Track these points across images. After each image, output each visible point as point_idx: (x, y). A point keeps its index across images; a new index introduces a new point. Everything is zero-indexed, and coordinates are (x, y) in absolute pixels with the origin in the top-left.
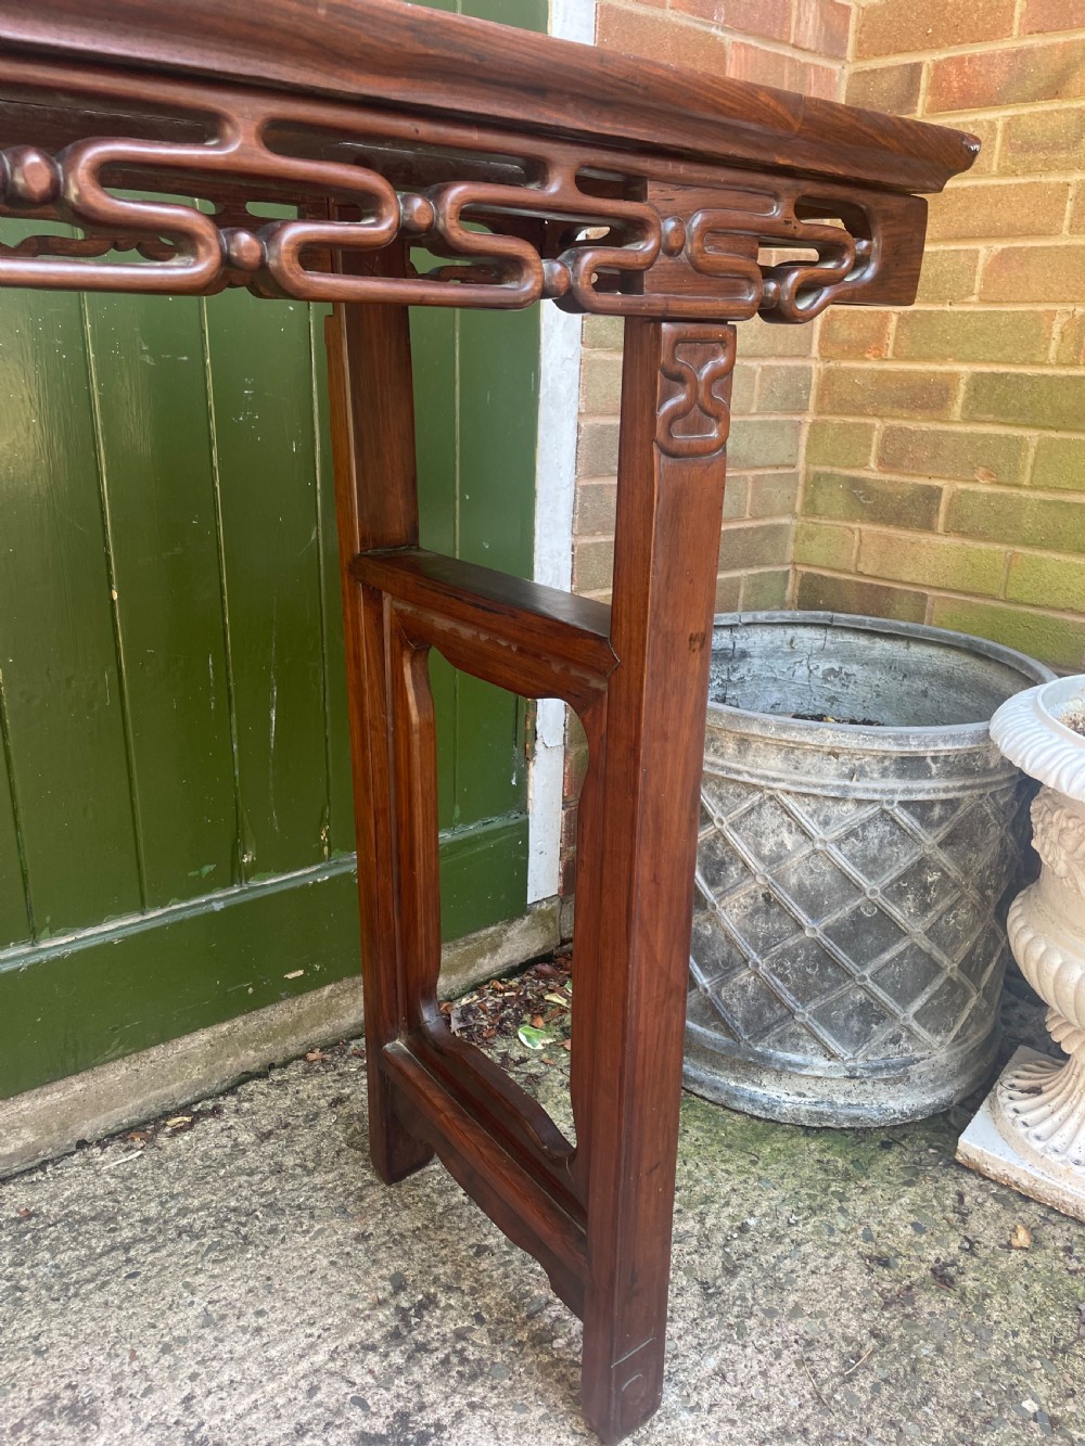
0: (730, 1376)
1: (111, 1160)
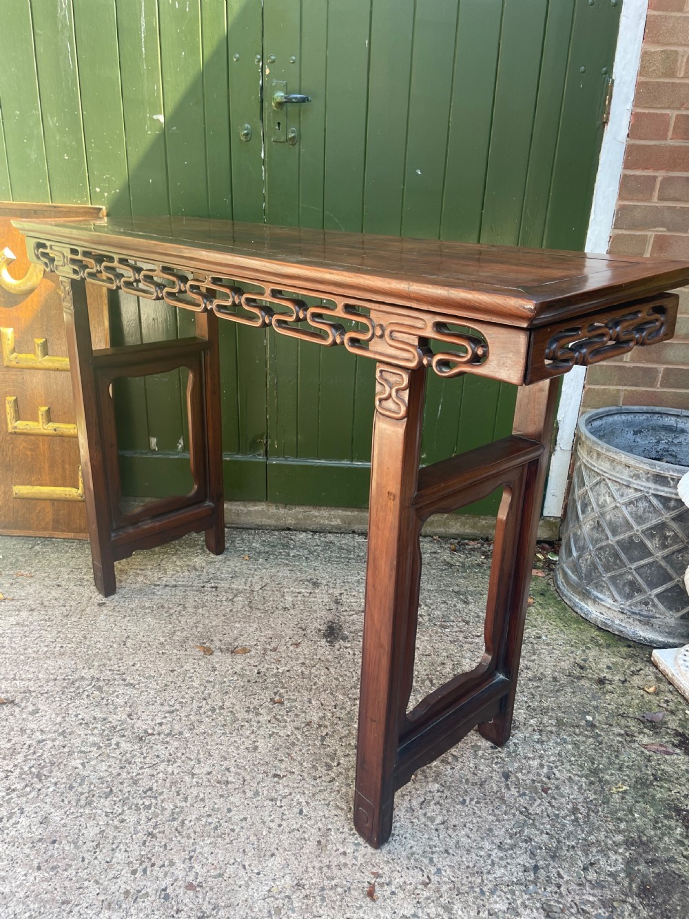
1: (360, 539)
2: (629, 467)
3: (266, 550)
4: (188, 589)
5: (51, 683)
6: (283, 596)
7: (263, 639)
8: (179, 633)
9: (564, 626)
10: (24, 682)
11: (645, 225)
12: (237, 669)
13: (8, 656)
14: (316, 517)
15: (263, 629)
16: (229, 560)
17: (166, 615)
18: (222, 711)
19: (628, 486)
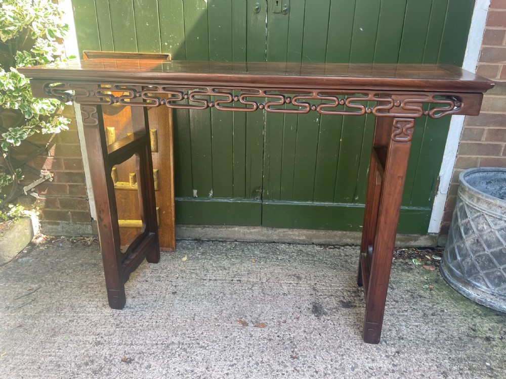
0: (419, 327)
1: (318, 248)
2: (501, 208)
3: (264, 256)
4: (224, 281)
5: (155, 347)
6: (281, 286)
7: (276, 315)
8: (225, 312)
9: (456, 303)
10: (138, 347)
11: (498, 59)
12: (265, 335)
13: (125, 329)
14: (291, 235)
15: (275, 308)
16: (243, 263)
17: (214, 299)
18: (263, 364)
19: (500, 219)
